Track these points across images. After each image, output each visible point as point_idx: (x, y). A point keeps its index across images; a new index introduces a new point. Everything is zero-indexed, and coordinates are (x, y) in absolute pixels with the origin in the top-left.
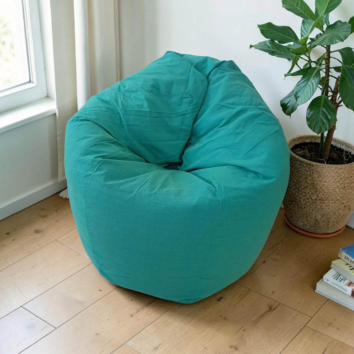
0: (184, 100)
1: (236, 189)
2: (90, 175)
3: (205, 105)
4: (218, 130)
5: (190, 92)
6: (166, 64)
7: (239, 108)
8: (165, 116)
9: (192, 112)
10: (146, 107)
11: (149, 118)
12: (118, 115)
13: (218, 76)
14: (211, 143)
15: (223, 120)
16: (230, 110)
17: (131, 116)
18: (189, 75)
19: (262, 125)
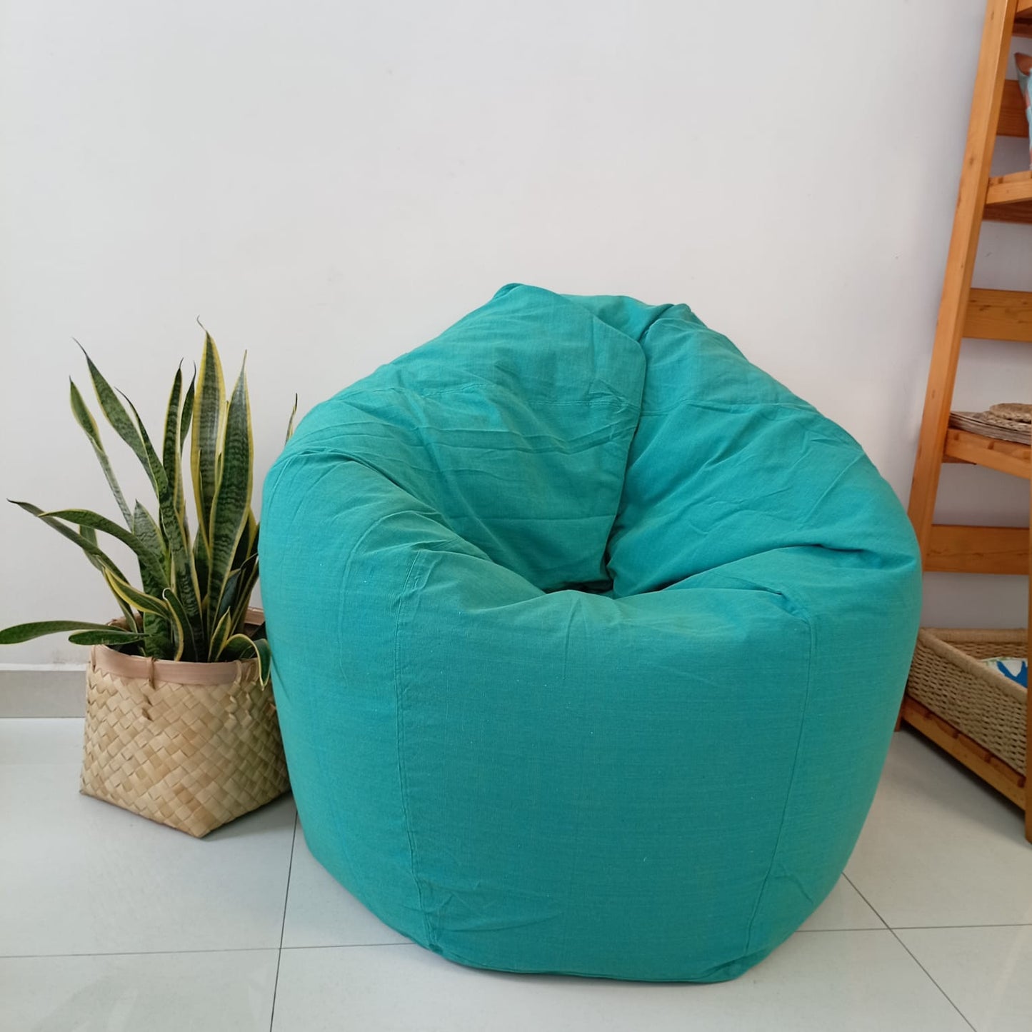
0: (595, 403)
1: (835, 592)
2: (410, 597)
3: (650, 415)
4: (710, 468)
5: (607, 381)
6: (520, 314)
7: (753, 409)
8: (550, 446)
9: (620, 433)
10: (496, 422)
11: (509, 452)
12: (422, 447)
13: (668, 338)
14: (701, 504)
15: (718, 440)
16: (731, 417)
17: (459, 448)
18: (592, 338)
19: (826, 445)
